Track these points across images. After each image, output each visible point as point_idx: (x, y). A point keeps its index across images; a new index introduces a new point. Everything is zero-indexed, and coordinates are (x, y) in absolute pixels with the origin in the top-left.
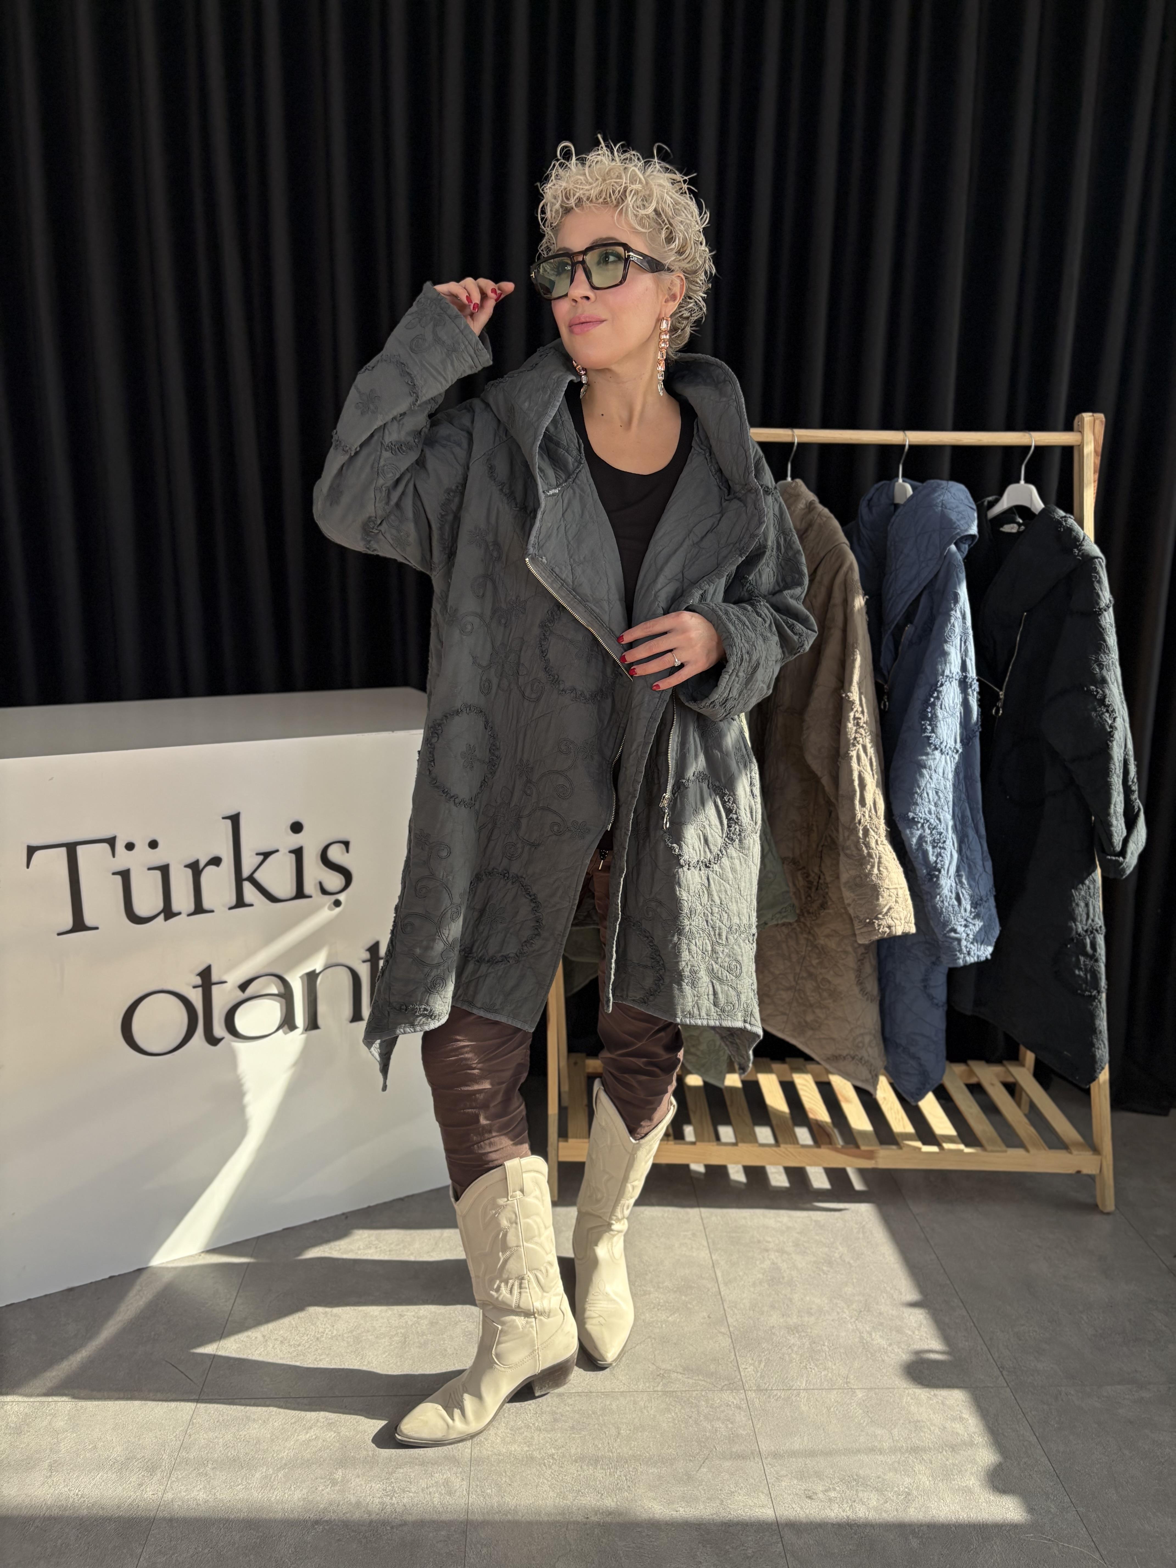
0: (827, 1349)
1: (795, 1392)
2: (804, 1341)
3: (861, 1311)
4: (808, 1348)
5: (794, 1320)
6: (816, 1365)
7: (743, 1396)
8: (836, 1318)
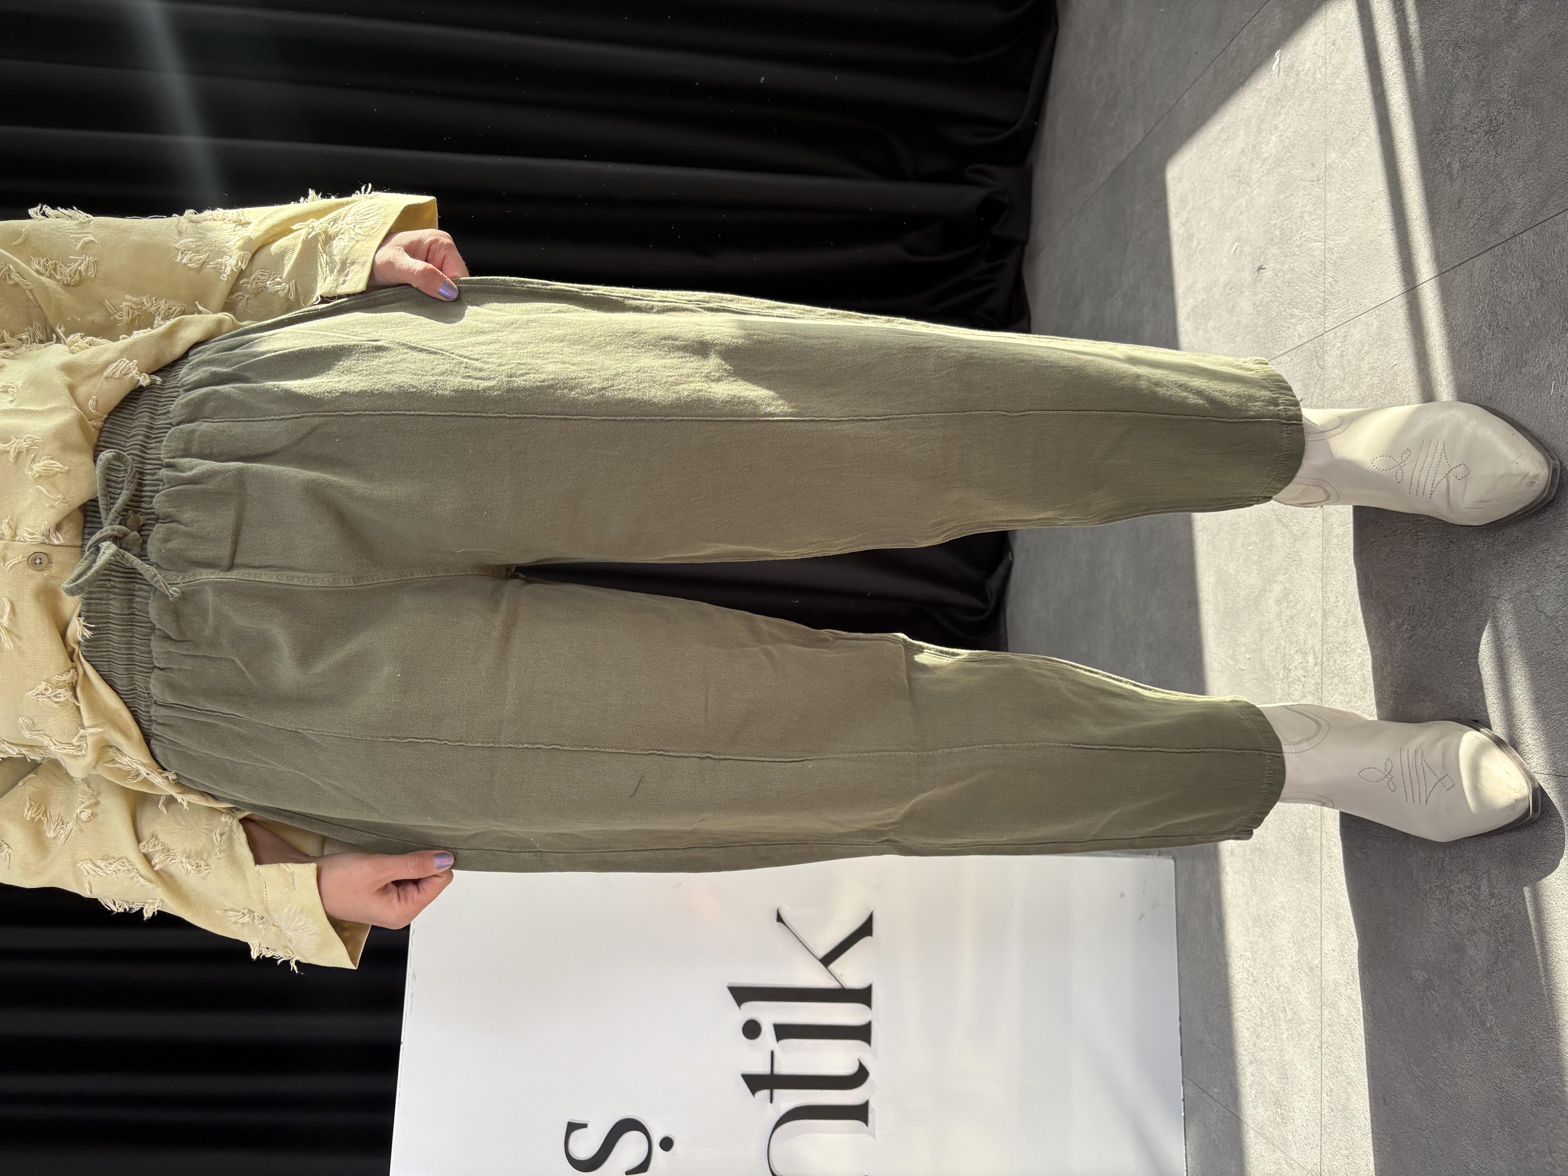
0: (1280, 218)
1: (1328, 256)
2: (1270, 255)
3: (1240, 181)
4: (1278, 249)
5: (1247, 276)
6: (1297, 231)
7: (1331, 335)
8: (1246, 214)
